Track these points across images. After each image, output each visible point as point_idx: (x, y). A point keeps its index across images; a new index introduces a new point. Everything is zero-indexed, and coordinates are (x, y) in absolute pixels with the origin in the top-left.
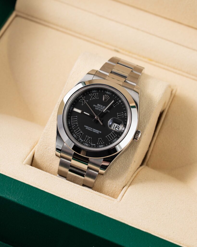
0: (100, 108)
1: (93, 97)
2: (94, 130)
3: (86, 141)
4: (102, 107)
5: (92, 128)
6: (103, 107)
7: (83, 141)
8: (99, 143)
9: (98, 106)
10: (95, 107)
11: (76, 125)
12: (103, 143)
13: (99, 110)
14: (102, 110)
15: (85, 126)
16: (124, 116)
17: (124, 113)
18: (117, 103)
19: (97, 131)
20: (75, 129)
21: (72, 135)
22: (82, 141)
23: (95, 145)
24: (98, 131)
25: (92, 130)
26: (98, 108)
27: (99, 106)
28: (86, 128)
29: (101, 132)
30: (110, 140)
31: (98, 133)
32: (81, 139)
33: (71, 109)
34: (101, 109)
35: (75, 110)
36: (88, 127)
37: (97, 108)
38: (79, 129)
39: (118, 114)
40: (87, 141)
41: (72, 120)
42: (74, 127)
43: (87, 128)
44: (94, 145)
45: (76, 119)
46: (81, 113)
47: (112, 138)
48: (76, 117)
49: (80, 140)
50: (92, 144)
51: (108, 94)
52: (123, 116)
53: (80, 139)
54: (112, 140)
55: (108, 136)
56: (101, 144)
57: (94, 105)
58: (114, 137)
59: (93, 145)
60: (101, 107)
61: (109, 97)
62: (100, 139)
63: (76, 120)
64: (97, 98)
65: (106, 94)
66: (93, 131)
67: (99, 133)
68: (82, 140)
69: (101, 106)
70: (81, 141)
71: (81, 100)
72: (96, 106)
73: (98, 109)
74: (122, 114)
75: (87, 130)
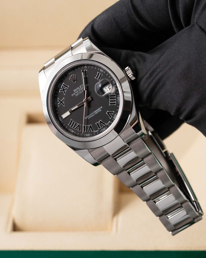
0: (79, 92)
1: (64, 90)
2: (95, 111)
3: (99, 128)
4: (79, 89)
5: (92, 113)
6: (79, 87)
7: (98, 131)
8: (111, 117)
9: (75, 92)
10: (74, 96)
11: (79, 126)
12: (113, 113)
13: (79, 93)
14: (82, 91)
15: (85, 118)
16: (103, 73)
17: (99, 71)
18: (86, 71)
19: (99, 110)
20: (82, 130)
21: (86, 137)
23: (109, 122)
24: (98, 109)
25: (94, 114)
26: (78, 93)
27: (77, 91)
28: (89, 118)
29: (102, 107)
30: (115, 103)
33: (61, 120)
34: (80, 91)
35: (64, 116)
36: (89, 116)
37: (76, 94)
38: (84, 126)
39: (97, 78)
40: (101, 127)
41: (72, 126)
42: (79, 130)
46: (70, 112)
47: (115, 101)
48: (72, 121)
50: (107, 123)
51: (71, 74)
52: (101, 75)
53: (94, 132)
54: (117, 102)
55: (110, 102)
56: (113, 116)
57: (72, 95)
58: (115, 98)
60: (78, 89)
62: (108, 113)
63: (74, 122)
64: (67, 87)
66: (96, 113)
67: (101, 109)
69: (77, 89)
70: (96, 132)
71: (59, 105)
72: (74, 94)
73: (78, 94)
74: (99, 73)
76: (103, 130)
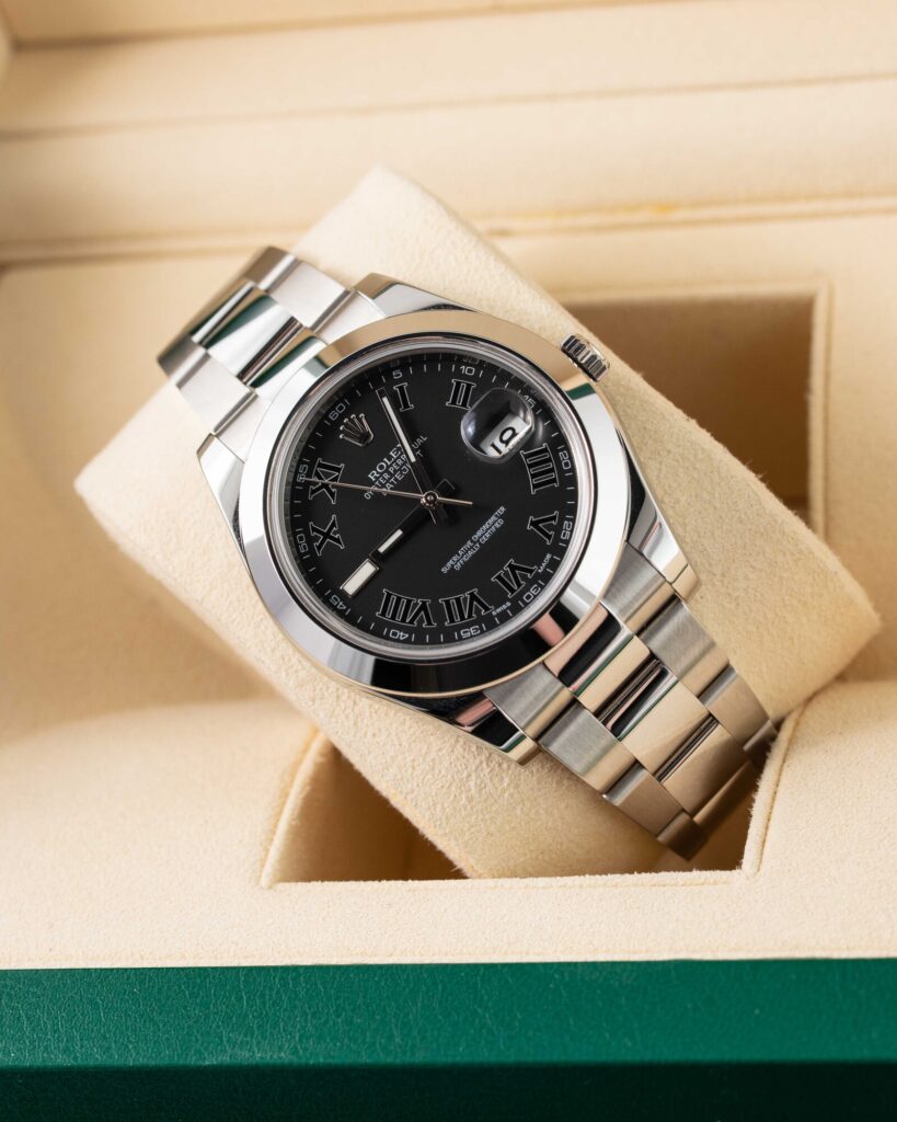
0: (392, 475)
1: (325, 485)
2: (479, 533)
3: (512, 591)
4: (391, 465)
5: (469, 542)
6: (390, 458)
7: (508, 604)
8: (549, 537)
9: (377, 478)
10: (377, 494)
11: (423, 607)
12: (554, 518)
13: (396, 479)
14: (405, 470)
15: (444, 570)
16: (475, 378)
17: (459, 374)
18: (401, 388)
19: (493, 523)
20: (441, 621)
21: (460, 640)
22: (508, 608)
23: (548, 556)
24: (490, 521)
25: (475, 543)
26: (388, 481)
27: (381, 474)
28: (458, 567)
29: (502, 509)
30: (554, 480)
31: (501, 522)
32: (499, 610)
33: (341, 605)
34: (395, 471)
35: (352, 586)
36: (455, 558)
37: (384, 485)
38: (447, 602)
39: (454, 402)
40: (519, 585)
41: (393, 617)
42: (429, 623)
43: (456, 562)
44: (552, 559)
45: (394, 598)
46: (376, 564)
47: (552, 470)
48: (389, 595)
49: (498, 615)
50: (539, 565)
51: (342, 417)
52: (469, 386)
53: (494, 613)
54: (561, 472)
55: (532, 482)
56: (558, 529)
57: (368, 495)
58: (548, 460)
59: (547, 566)
60: (388, 467)
61: (357, 417)
62: (534, 524)
63: (399, 599)
64: (338, 470)
65: (340, 421)
66: (484, 540)
67: (501, 517)
68: (504, 607)
69: (381, 467)
70: (504, 612)
71: (319, 548)
72: (374, 487)
73: (392, 483)
74: (458, 384)
75: (465, 566)
76: (528, 597)
